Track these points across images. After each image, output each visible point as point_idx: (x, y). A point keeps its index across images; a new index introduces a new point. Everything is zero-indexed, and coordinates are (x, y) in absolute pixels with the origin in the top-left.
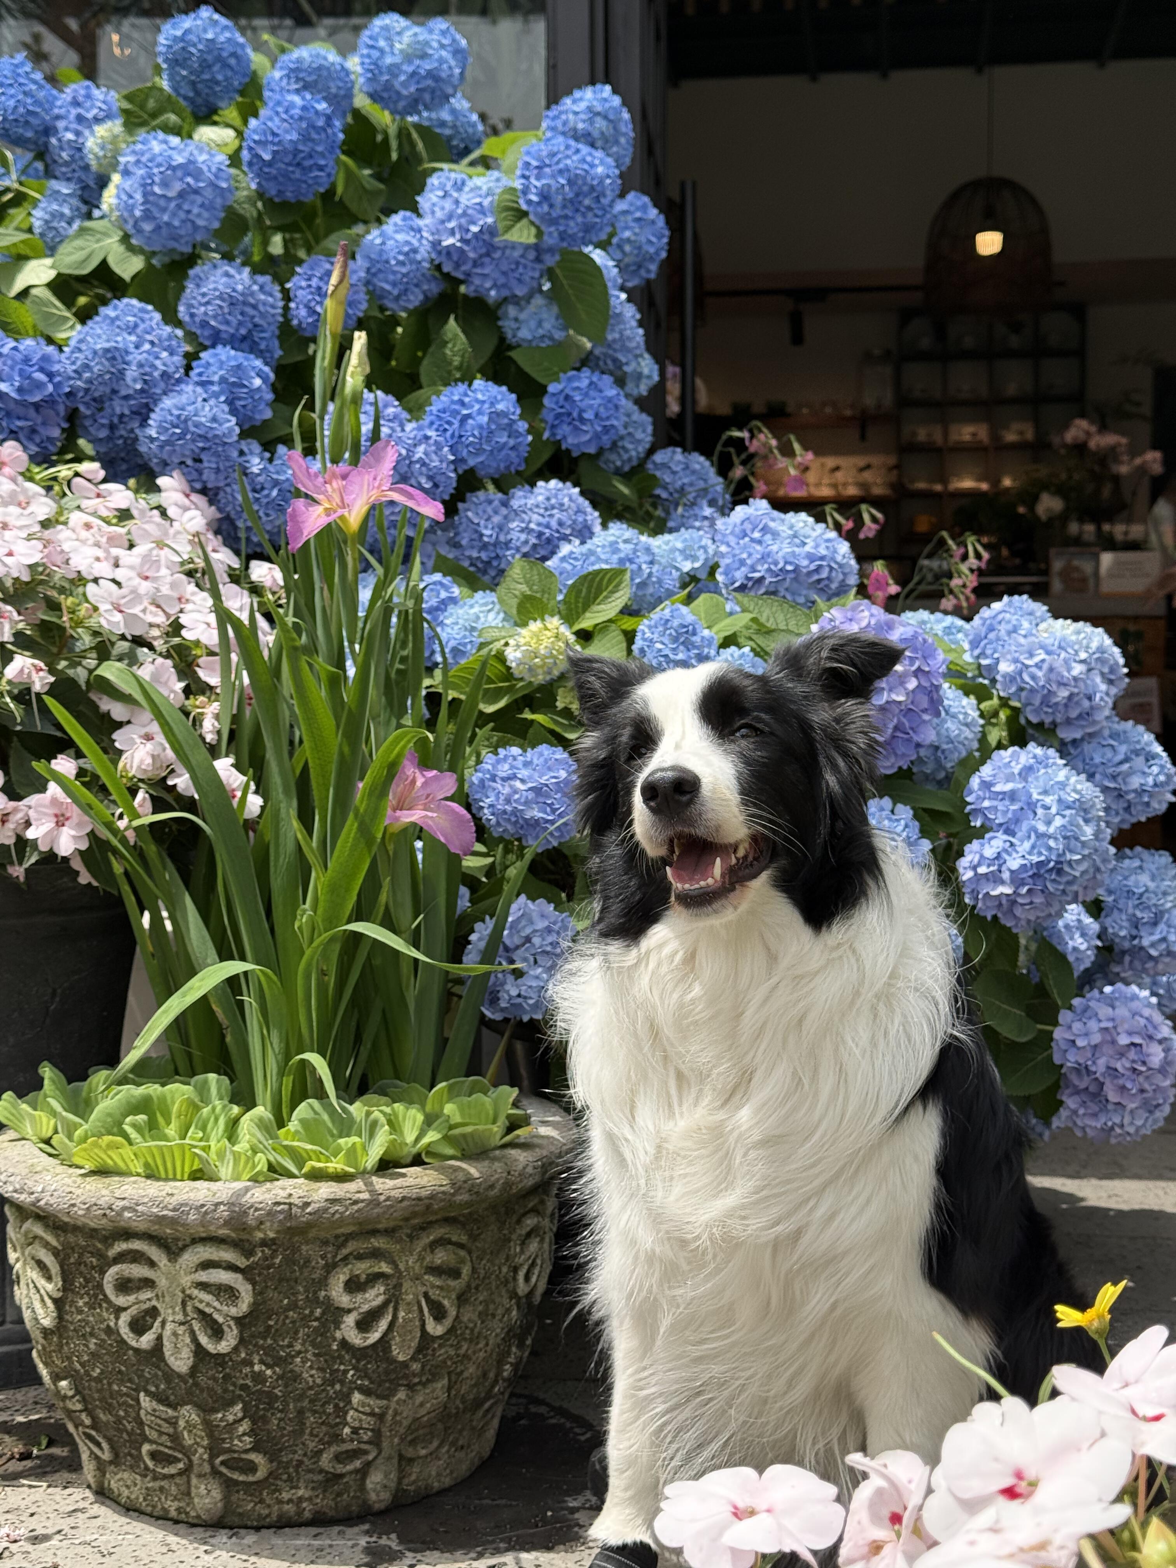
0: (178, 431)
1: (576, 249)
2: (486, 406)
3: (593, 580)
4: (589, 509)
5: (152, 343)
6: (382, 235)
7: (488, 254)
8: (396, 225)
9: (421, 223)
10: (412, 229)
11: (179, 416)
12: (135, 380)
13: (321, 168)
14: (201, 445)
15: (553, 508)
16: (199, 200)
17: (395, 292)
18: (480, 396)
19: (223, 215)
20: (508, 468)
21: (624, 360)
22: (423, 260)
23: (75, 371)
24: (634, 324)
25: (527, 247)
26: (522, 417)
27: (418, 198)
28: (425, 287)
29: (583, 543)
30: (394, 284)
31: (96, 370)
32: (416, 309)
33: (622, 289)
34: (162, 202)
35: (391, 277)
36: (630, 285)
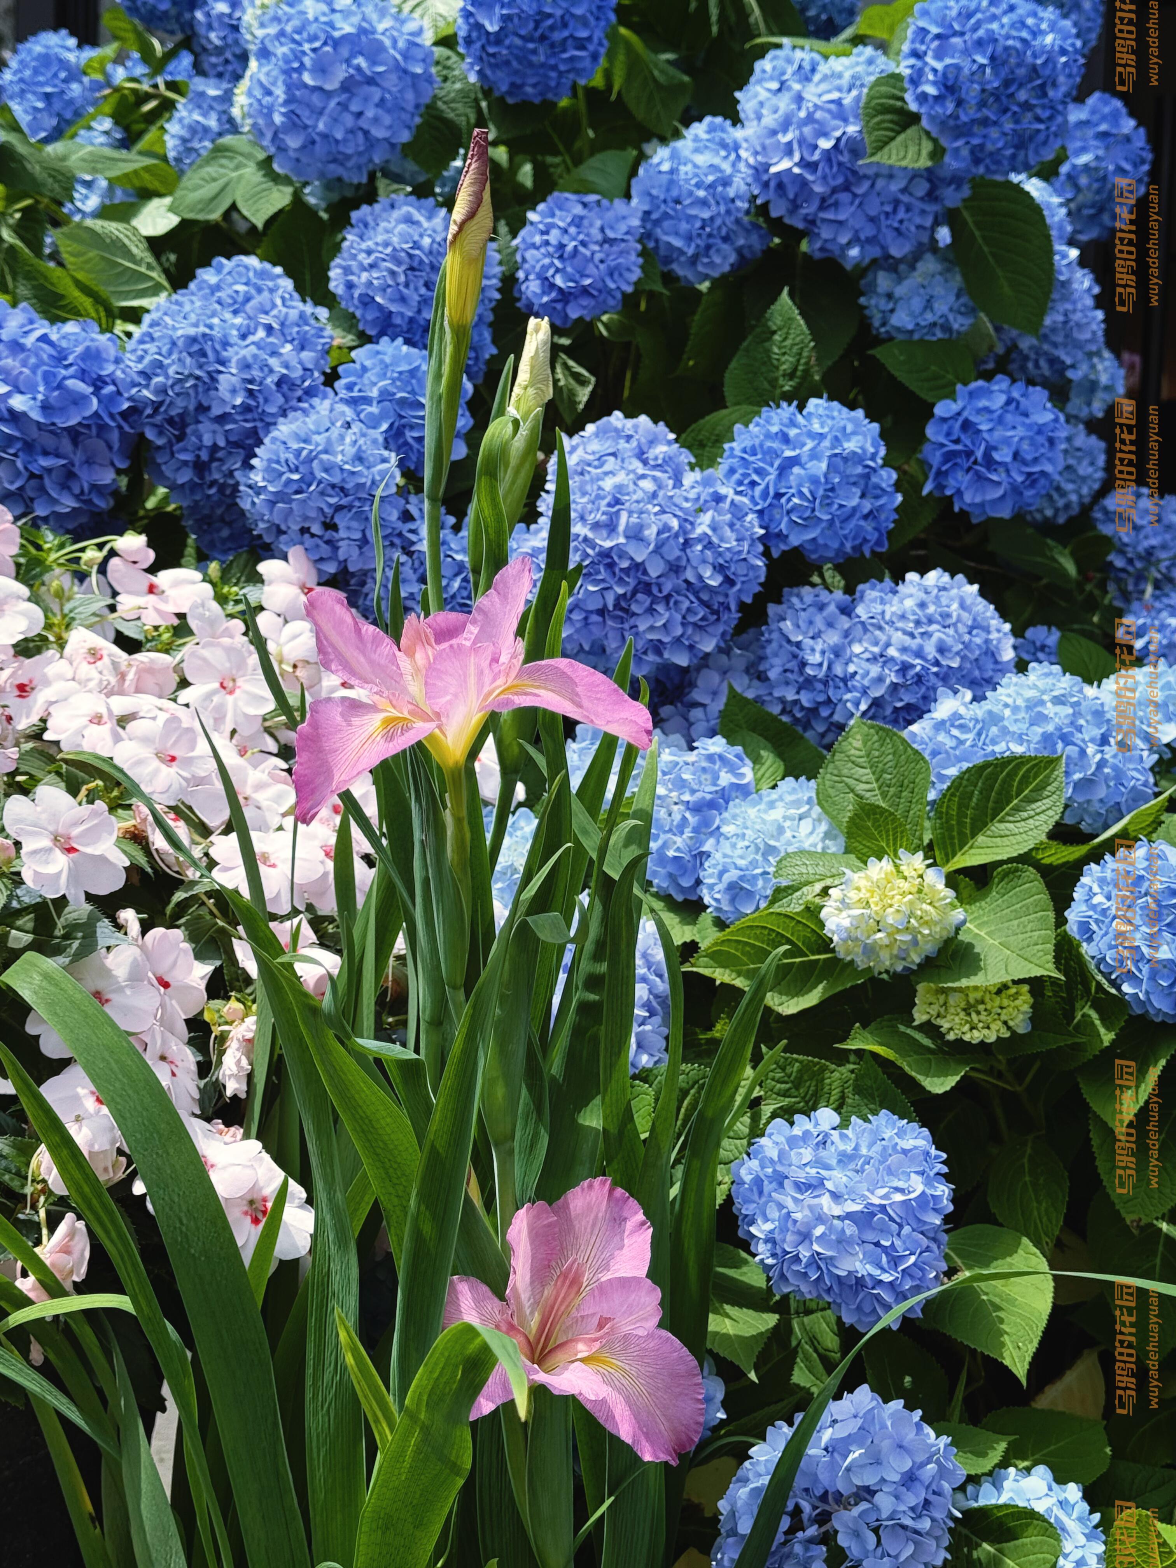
0: (296, 477)
1: (999, 178)
2: (826, 443)
3: (993, 777)
4: (995, 622)
5: (269, 329)
6: (674, 156)
7: (846, 187)
8: (696, 139)
9: (738, 134)
10: (723, 145)
11: (298, 452)
12: (234, 391)
13: (581, 44)
14: (332, 501)
15: (930, 621)
16: (376, 94)
17: (690, 251)
18: (816, 427)
19: (418, 120)
20: (857, 548)
21: (1069, 361)
22: (738, 197)
23: (142, 373)
24: (1089, 302)
25: (915, 175)
26: (887, 463)
27: (738, 95)
28: (741, 242)
29: (978, 698)
30: (689, 238)
31: (171, 371)
32: (724, 276)
33: (1071, 243)
34: (316, 100)
35: (684, 226)
36: (1083, 238)
